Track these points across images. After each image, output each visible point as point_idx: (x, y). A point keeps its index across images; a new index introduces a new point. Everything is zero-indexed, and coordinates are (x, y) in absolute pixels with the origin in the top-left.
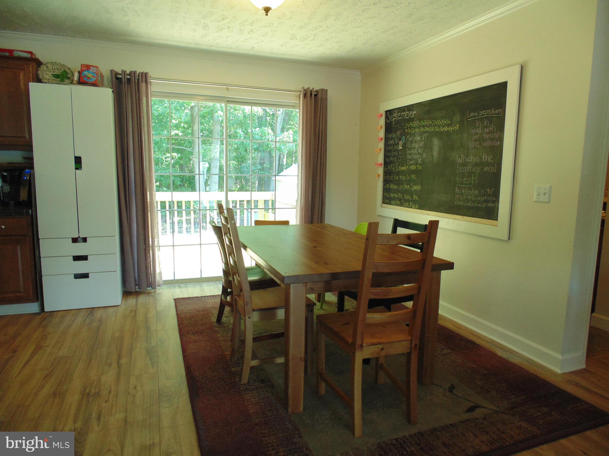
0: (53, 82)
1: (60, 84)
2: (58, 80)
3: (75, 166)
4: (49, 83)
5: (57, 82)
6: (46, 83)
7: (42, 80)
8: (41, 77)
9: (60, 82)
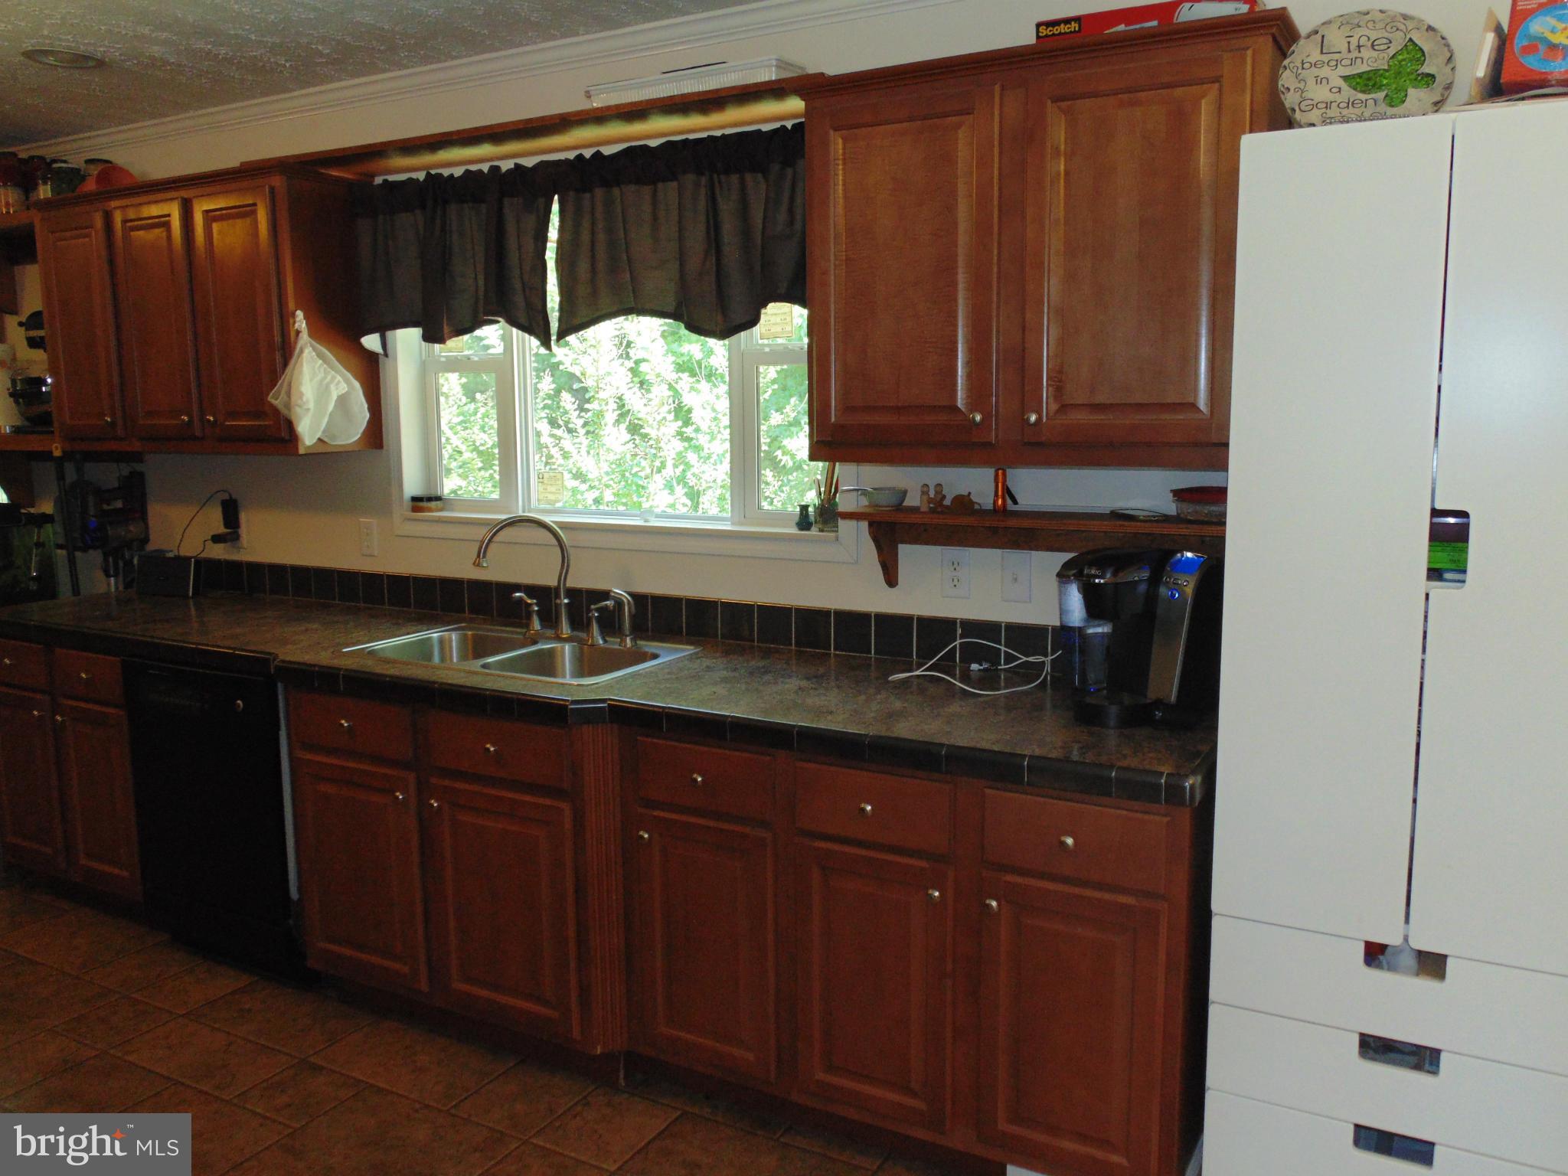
0: (1351, 112)
1: (1383, 117)
2: (1371, 103)
3: (1429, 557)
4: (1327, 121)
5: (1367, 114)
6: (1313, 125)
7: (1298, 115)
8: (1290, 100)
9: (1383, 107)
